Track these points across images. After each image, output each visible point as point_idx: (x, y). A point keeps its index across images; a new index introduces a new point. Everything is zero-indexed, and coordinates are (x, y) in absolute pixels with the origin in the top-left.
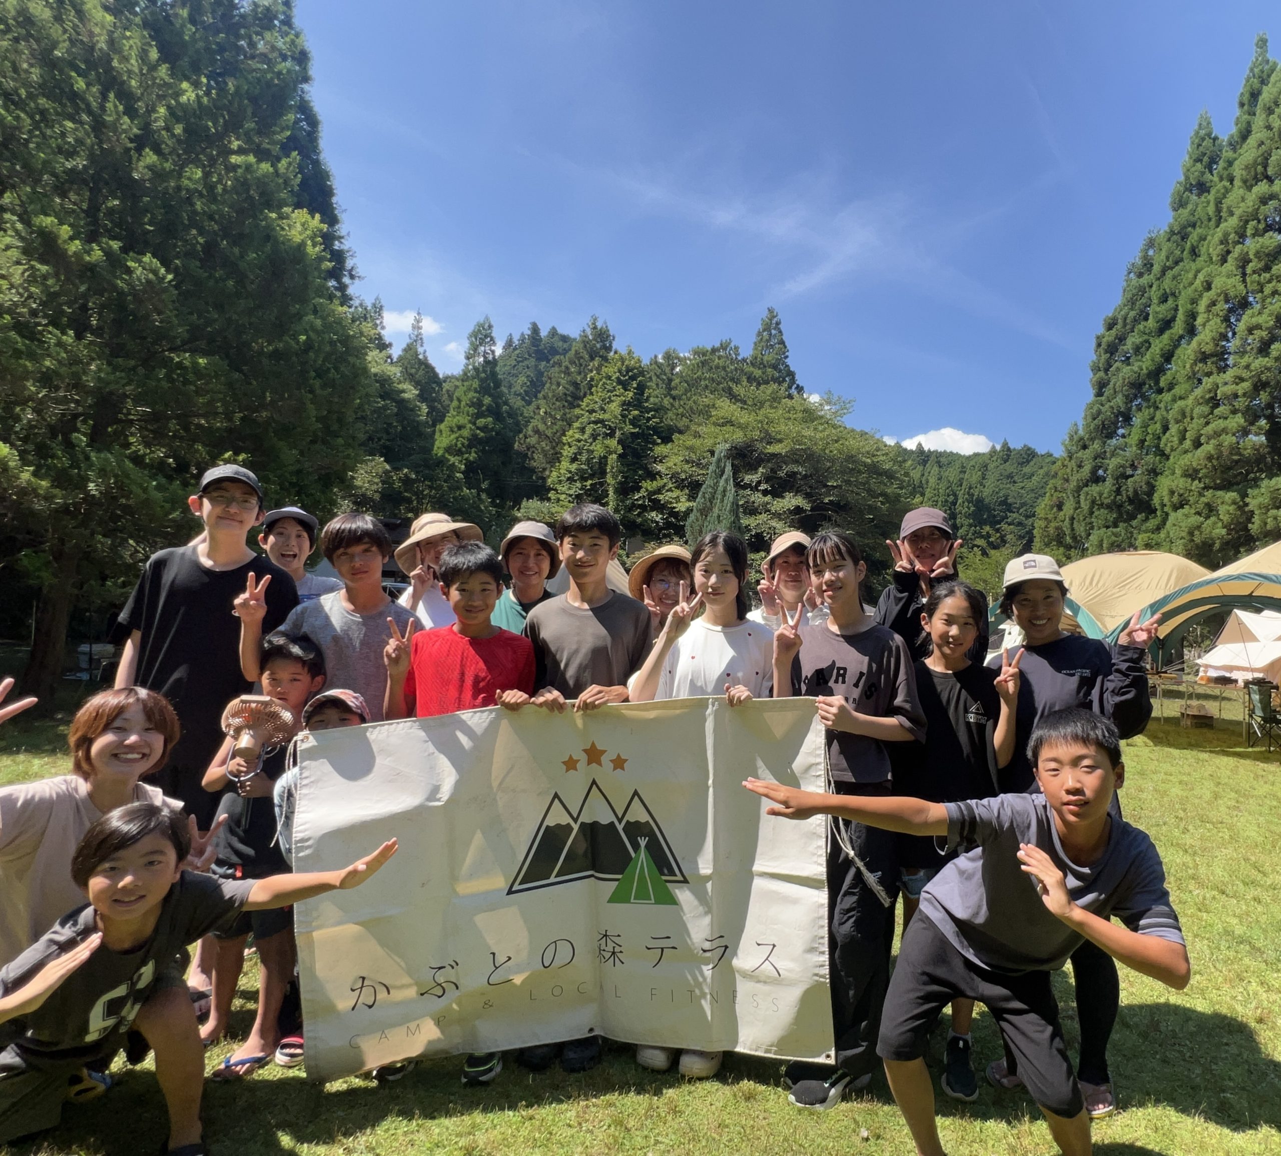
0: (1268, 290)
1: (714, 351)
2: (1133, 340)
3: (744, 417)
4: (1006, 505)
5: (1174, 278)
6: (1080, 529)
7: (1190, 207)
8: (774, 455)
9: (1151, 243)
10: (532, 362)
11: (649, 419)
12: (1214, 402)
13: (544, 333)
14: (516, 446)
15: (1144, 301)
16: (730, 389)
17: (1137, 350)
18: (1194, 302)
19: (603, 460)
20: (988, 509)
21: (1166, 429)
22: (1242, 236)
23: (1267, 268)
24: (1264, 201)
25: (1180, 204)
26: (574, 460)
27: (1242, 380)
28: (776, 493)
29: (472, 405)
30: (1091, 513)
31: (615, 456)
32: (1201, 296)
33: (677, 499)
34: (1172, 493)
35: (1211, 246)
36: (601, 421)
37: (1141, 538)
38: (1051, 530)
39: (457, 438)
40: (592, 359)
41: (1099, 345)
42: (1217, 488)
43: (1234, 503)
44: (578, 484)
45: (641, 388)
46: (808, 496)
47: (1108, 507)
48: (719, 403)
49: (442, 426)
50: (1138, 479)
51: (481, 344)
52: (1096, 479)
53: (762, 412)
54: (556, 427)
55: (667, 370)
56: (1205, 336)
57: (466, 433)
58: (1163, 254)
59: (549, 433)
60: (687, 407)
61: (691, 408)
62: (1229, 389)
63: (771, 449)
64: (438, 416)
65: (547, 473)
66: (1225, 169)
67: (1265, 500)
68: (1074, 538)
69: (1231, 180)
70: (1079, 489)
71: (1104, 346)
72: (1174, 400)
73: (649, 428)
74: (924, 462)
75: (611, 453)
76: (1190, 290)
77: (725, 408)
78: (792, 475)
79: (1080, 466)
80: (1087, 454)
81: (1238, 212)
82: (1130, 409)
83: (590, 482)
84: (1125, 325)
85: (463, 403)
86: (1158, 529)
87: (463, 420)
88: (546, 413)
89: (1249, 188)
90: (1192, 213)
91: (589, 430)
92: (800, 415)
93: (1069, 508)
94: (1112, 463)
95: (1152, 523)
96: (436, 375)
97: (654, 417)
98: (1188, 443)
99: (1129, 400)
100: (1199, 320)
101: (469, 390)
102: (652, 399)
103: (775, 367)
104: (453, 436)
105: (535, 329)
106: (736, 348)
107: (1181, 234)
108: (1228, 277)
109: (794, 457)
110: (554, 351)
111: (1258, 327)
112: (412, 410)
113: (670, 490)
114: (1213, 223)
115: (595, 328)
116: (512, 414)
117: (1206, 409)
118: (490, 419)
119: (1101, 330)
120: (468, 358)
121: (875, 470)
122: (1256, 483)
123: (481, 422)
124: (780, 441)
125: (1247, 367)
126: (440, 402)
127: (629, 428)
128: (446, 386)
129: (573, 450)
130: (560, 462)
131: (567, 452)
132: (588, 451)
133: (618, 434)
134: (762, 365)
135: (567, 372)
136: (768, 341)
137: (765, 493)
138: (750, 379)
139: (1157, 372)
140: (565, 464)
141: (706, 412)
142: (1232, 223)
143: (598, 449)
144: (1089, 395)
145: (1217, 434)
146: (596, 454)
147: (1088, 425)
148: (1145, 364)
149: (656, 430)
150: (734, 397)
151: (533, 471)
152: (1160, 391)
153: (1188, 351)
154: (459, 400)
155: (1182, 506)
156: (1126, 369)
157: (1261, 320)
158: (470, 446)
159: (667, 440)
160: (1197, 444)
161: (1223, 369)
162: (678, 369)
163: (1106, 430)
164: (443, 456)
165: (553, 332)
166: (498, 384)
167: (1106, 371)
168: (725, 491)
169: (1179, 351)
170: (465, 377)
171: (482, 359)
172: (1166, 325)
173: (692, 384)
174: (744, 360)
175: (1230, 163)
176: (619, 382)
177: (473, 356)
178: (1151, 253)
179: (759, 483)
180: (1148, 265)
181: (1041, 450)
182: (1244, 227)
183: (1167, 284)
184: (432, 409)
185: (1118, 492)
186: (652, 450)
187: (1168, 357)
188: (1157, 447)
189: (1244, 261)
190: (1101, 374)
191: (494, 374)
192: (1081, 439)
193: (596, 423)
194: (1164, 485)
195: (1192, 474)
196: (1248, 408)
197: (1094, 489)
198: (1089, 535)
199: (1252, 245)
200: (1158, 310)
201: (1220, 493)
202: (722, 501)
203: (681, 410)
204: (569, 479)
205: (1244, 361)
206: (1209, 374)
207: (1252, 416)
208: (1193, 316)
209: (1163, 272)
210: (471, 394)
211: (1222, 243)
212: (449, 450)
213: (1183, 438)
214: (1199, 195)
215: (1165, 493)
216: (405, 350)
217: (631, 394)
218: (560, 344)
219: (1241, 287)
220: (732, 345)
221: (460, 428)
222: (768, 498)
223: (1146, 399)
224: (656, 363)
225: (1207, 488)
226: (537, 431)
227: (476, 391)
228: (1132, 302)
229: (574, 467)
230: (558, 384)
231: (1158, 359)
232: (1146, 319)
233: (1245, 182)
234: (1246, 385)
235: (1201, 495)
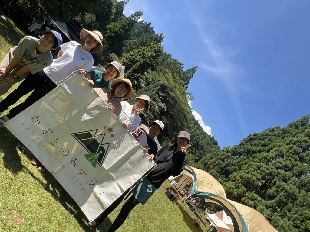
0: (290, 158)
1: (179, 63)
2: (256, 142)
3: (171, 81)
4: (202, 148)
5: (275, 138)
6: (211, 167)
7: (291, 128)
8: (169, 94)
9: (277, 128)
10: (143, 29)
11: (153, 63)
12: (259, 169)
13: (150, 26)
14: (123, 42)
15: (265, 137)
16: (174, 73)
17: (255, 144)
18: (274, 146)
19: (137, 61)
20: (198, 145)
21: (245, 164)
22: (295, 143)
23: (293, 154)
24: (305, 141)
25: (290, 126)
26: (131, 55)
27: (268, 170)
28: (163, 101)
29: (123, 25)
30: (216, 166)
31: (140, 63)
32: (276, 147)
33: (143, 83)
34: (234, 177)
35: (287, 140)
36: (144, 54)
37: (220, 180)
38: (206, 161)
39: (114, 29)
40: (154, 41)
41: (249, 136)
42: (243, 185)
43: (244, 191)
44: (127, 61)
45: (158, 56)
46: (168, 108)
47: (220, 168)
48: (169, 74)
49: (113, 23)
50: (231, 168)
51: (137, 16)
52: (223, 160)
53: (176, 84)
54: (134, 46)
55: (166, 58)
56: (270, 155)
57: (116, 29)
58: (278, 132)
59: (132, 46)
60: (163, 68)
61: (163, 69)
62: (264, 169)
63: (170, 92)
64: (114, 20)
65: (124, 53)
66: (304, 128)
67: (250, 196)
68: (208, 167)
69: (303, 131)
70: (218, 159)
71: (250, 137)
72: (252, 161)
73: (152, 64)
74: (195, 125)
75: (140, 62)
76: (276, 144)
77: (170, 76)
78: (169, 101)
79: (223, 155)
80: (226, 154)
81: (299, 138)
82: (243, 154)
83: (130, 63)
84: (257, 138)
85: (122, 23)
86: (225, 181)
87: (119, 26)
88: (135, 41)
89: (305, 136)
90: (290, 130)
91: (140, 53)
92: (182, 92)
93: (213, 160)
94: (229, 160)
95: (225, 179)
96: (122, 13)
97: (155, 63)
98: (246, 171)
99: (244, 152)
100: (272, 151)
101: (126, 22)
102: (158, 60)
103: (186, 78)
104: (113, 27)
105: (150, 24)
106: (183, 67)
107: (284, 131)
108: (285, 148)
109: (173, 98)
110: (149, 32)
111: (281, 163)
112: (111, 14)
113: (143, 80)
114: (292, 136)
115: (161, 35)
116: (129, 35)
117: (256, 168)
118: (124, 31)
119: (252, 134)
120: (131, 16)
121: (185, 116)
122: (251, 191)
123: (122, 30)
124: (173, 93)
126: (117, 18)
127: (148, 61)
128: (122, 17)
129: (133, 54)
130: (128, 53)
131: (132, 53)
132: (136, 57)
133: (145, 59)
134: (184, 75)
135: (147, 38)
136: (190, 72)
137: (160, 99)
138: (180, 75)
139: (255, 152)
140: (129, 55)
141: (165, 73)
142: (295, 139)
143: (138, 58)
144: (238, 144)
145: (254, 175)
146: (137, 59)
147: (232, 149)
148: (254, 148)
149: (152, 66)
150: (173, 76)
151: (121, 49)
152: (251, 156)
153: (264, 154)
155: (234, 182)
156: (249, 146)
157: (283, 162)
158: (114, 32)
159: (153, 70)
160: (248, 173)
161: (267, 164)
162: (168, 60)
163: (234, 153)
164: (108, 29)
165: (152, 28)
166: (132, 27)
167: (246, 142)
168: (153, 91)
169: (262, 153)
170: (127, 19)
171: (134, 19)
172: (265, 145)
173: (168, 65)
174: (182, 71)
175: (306, 128)
176: (155, 50)
177: (133, 17)
178: (276, 129)
179: (161, 96)
180: (273, 131)
181: (219, 145)
182: (297, 142)
183: (273, 138)
184: (115, 18)
185: (225, 167)
186: (148, 69)
187: (259, 151)
188: (240, 166)
189: (290, 149)
190: (244, 142)
191: (133, 24)
192: (228, 150)
193: (143, 53)
194: (235, 174)
195: (241, 177)
196: (264, 176)
197: (221, 162)
198: (212, 169)
199: (295, 147)
200: (266, 141)
201: (243, 186)
202: (151, 92)
203: (161, 68)
204: (127, 58)
205: (272, 167)
206: (263, 162)
207: (264, 178)
208: (271, 149)
209: (275, 135)
211: (290, 141)
212: (110, 29)
213: (247, 169)
214: (295, 128)
215: (233, 176)
216: (121, 2)
217: (155, 55)
218: (151, 32)
219: (285, 153)
221: (116, 27)
222: (160, 101)
223: (247, 155)
224: (166, 54)
225: (242, 183)
226: (130, 43)
227: (126, 24)
228: (263, 135)
229: (130, 57)
230: (143, 39)
231: (257, 150)
232: (263, 141)
233: (305, 134)
234: (268, 172)
235: (239, 183)
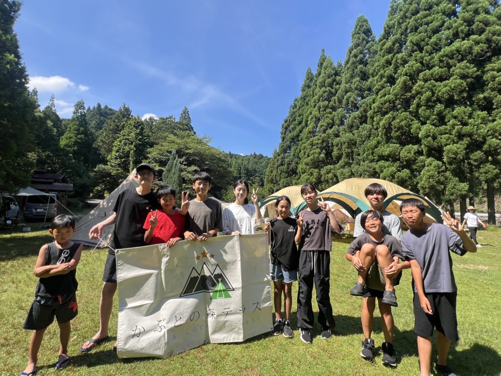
0: (325, 116)
1: (167, 118)
2: (292, 126)
3: (178, 141)
5: (302, 110)
6: (278, 178)
7: (306, 91)
8: (188, 153)
9: (296, 100)
10: (98, 116)
11: (145, 139)
12: (312, 145)
13: (102, 107)
14: (94, 145)
15: (294, 116)
16: (173, 131)
17: (293, 129)
18: (307, 117)
19: (129, 152)
21: (300, 151)
22: (319, 101)
23: (325, 110)
24: (324, 92)
25: (303, 90)
26: (117, 152)
27: (319, 139)
28: (189, 165)
29: (76, 130)
30: (281, 174)
31: (133, 151)
32: (309, 116)
33: (155, 166)
34: (302, 169)
35: (312, 103)
36: (128, 139)
37: (294, 182)
38: (270, 179)
39: (69, 142)
40: (124, 118)
41: (283, 127)
42: (314, 168)
43: (317, 172)
44: (119, 160)
45: (142, 129)
46: (199, 166)
47: (285, 172)
48: (169, 136)
49: (63, 137)
50: (293, 165)
51: (80, 109)
52: (282, 164)
53: (184, 139)
54: (109, 140)
55: (150, 123)
56: (310, 127)
57: (73, 140)
58: (299, 103)
59: (107, 142)
60: (158, 136)
62: (316, 141)
63: (187, 151)
64: (61, 133)
65: (106, 155)
66: (315, 82)
67: (325, 172)
68: (276, 181)
69: (316, 85)
70: (277, 167)
71: (284, 127)
72: (302, 144)
73: (145, 142)
74: (231, 157)
75: (131, 150)
76: (306, 114)
77: (172, 137)
78: (194, 160)
79: (278, 161)
80: (279, 158)
81: (318, 94)
82: (291, 145)
83: (123, 159)
84: (290, 121)
85: (72, 129)
86: (298, 179)
87: (72, 135)
88: (106, 135)
89: (321, 88)
90: (307, 93)
91: (123, 142)
92: (196, 141)
93: (275, 172)
94: (287, 160)
95: (297, 177)
96: (59, 118)
97: (147, 139)
98: (306, 156)
99: (291, 142)
100: (309, 122)
101: (75, 124)
102: (146, 133)
103: (187, 125)
104: (67, 141)
105: (99, 105)
106: (174, 119)
107: (304, 98)
108: (316, 111)
109: (194, 154)
110: (106, 113)
111: (323, 126)
112: (50, 130)
114: (312, 96)
115: (125, 107)
116: (92, 134)
117: (311, 147)
118: (83, 136)
119: (283, 123)
120: (74, 113)
121: (220, 159)
122: (322, 167)
123: (79, 136)
124: (191, 149)
125: (320, 136)
126: (61, 128)
127: (138, 142)
128: (63, 122)
129: (117, 148)
130: (112, 152)
131: (115, 149)
132: (123, 149)
133: (134, 143)
134: (183, 125)
135: (114, 121)
136: (185, 117)
137: (185, 165)
138: (181, 129)
139: (298, 136)
140: (114, 153)
141: (165, 138)
142: (317, 97)
143: (127, 148)
144: (280, 141)
145: (313, 154)
146: (126, 150)
147: (280, 149)
148: (295, 133)
149: (147, 143)
150: (175, 134)
151: (100, 154)
152: (299, 141)
153: (306, 130)
154: (70, 128)
155: (304, 173)
156: (290, 134)
157: (324, 124)
158: (74, 145)
159: (151, 146)
160: (308, 156)
161: (314, 136)
162: (154, 124)
163: (285, 151)
164: (63, 147)
165: (106, 107)
166: (86, 124)
167: (285, 134)
168: (176, 164)
169: (304, 130)
170: (73, 119)
171: (80, 114)
172: (300, 123)
173: (160, 129)
174: (177, 122)
175: (316, 81)
176: (134, 126)
177: (76, 113)
178: (296, 103)
179: (183, 162)
180: (295, 106)
181: (265, 155)
182: (320, 99)
183: (300, 111)
184: (58, 131)
185: (288, 168)
186: (146, 150)
187: (301, 131)
188: (298, 156)
189: (320, 108)
190: (283, 135)
191: (84, 120)
192: (278, 153)
193: (126, 139)
194: (300, 167)
195: (307, 164)
196: (321, 147)
197: (282, 167)
198: (280, 180)
199: (321, 104)
200: (298, 119)
201: (314, 170)
202: (175, 168)
203: (155, 137)
204: (115, 158)
205: (320, 134)
206: (311, 137)
207: (322, 149)
208: (307, 121)
209: (300, 108)
210: (75, 126)
211: (314, 102)
212: (66, 145)
213: (305, 154)
214: (308, 88)
215: (300, 169)
216: (46, 108)
217: (139, 131)
218: (109, 111)
219: (319, 115)
220: (173, 117)
221: (70, 138)
222: (186, 167)
223: (294, 142)
224: (146, 121)
225: (311, 168)
226: (102, 141)
227: (77, 125)
228: (291, 116)
229: (117, 154)
230: (111, 125)
231: (298, 132)
232: (295, 121)
233: (320, 87)
234: (320, 141)
235: (309, 170)
